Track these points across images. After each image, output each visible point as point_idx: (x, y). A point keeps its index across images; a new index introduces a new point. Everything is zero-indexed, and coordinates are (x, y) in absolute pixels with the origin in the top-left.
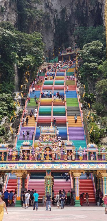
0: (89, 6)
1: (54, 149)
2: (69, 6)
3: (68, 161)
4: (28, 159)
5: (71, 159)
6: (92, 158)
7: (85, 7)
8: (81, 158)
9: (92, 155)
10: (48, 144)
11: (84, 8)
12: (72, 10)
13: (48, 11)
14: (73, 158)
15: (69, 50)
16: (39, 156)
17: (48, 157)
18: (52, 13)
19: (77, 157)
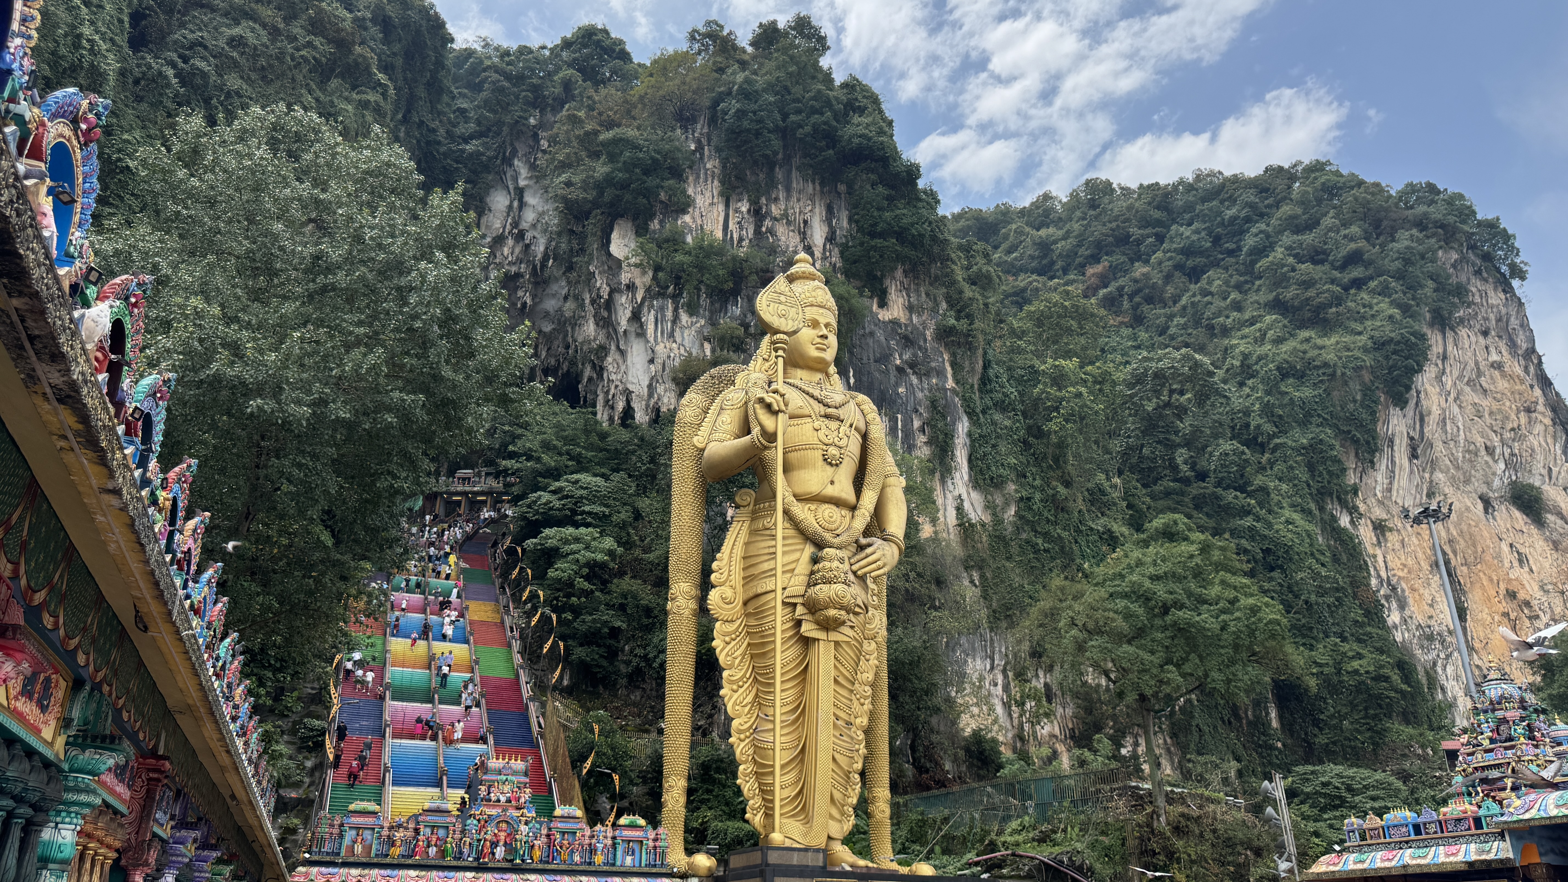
1: (524, 828)
8: (599, 857)
14: (578, 857)
15: (464, 479)
19: (588, 853)
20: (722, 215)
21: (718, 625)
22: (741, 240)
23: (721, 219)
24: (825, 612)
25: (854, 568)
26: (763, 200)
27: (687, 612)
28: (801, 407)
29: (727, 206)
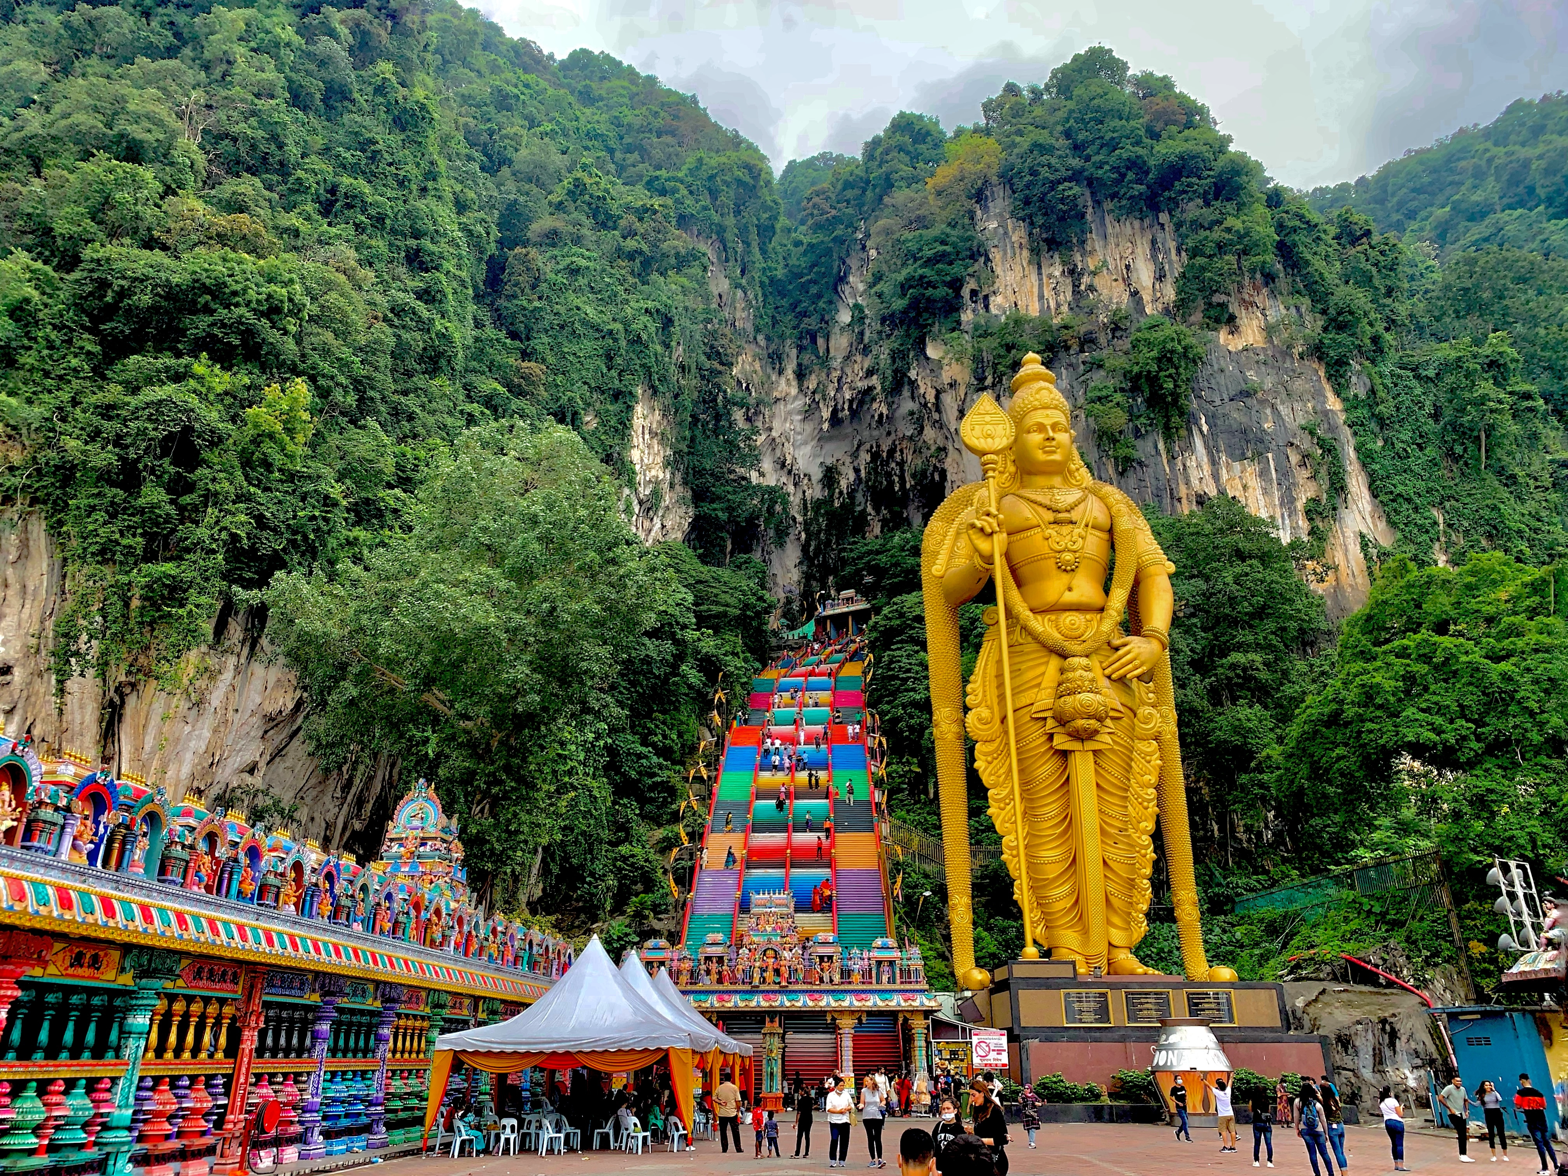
0: (910, 458)
1: (786, 954)
2: (848, 460)
3: (823, 987)
4: (720, 981)
5: (831, 981)
6: (885, 978)
7: (897, 464)
8: (856, 977)
9: (885, 968)
10: (769, 941)
11: (893, 465)
12: (857, 471)
13: (784, 479)
14: (837, 978)
15: (847, 599)
16: (748, 974)
17: (769, 975)
18: (796, 485)
19: (846, 973)
20: (1036, 284)
21: (977, 746)
22: (1058, 305)
23: (1036, 290)
24: (1073, 724)
25: (1107, 672)
26: (1078, 257)
27: (950, 736)
28: (1027, 519)
29: (1040, 274)
